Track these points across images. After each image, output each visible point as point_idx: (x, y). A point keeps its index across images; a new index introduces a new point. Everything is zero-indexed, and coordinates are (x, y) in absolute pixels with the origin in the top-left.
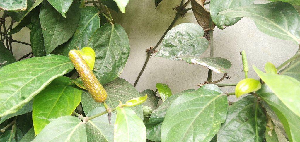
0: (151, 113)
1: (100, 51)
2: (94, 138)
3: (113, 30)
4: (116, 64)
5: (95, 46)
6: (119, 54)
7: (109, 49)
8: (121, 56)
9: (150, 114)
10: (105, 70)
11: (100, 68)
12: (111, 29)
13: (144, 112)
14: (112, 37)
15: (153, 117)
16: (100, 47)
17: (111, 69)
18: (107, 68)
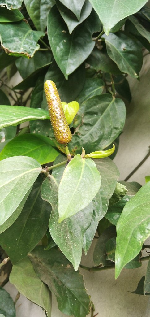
0: (125, 194)
1: (91, 118)
2: (50, 192)
3: (112, 102)
4: (103, 135)
5: (86, 111)
6: (110, 127)
7: (100, 119)
8: (112, 129)
9: (123, 195)
10: (89, 138)
11: (85, 135)
12: (110, 101)
13: (116, 189)
14: (108, 108)
15: (126, 199)
16: (91, 114)
17: (97, 139)
18: (92, 137)
